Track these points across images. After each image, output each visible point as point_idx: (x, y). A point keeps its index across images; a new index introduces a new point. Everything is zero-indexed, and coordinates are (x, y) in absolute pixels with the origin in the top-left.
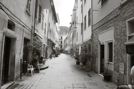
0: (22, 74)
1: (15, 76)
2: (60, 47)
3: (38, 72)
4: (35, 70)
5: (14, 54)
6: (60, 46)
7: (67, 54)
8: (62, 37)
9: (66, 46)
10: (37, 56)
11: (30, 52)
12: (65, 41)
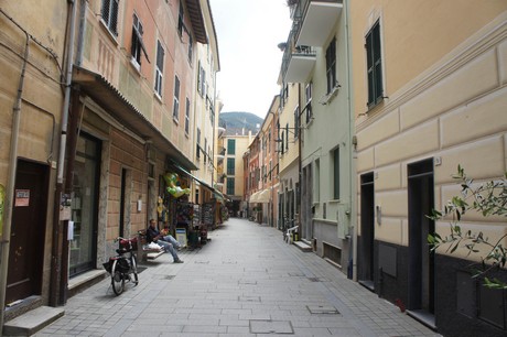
2: (224, 185)
6: (222, 181)
7: (261, 221)
8: (232, 144)
9: (251, 184)
12: (246, 158)
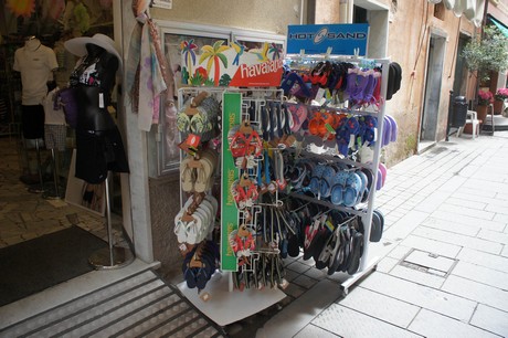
0: (452, 130)
1: (437, 131)
3: (491, 134)
4: (481, 125)
5: (438, 78)
10: (486, 90)
11: (469, 74)
